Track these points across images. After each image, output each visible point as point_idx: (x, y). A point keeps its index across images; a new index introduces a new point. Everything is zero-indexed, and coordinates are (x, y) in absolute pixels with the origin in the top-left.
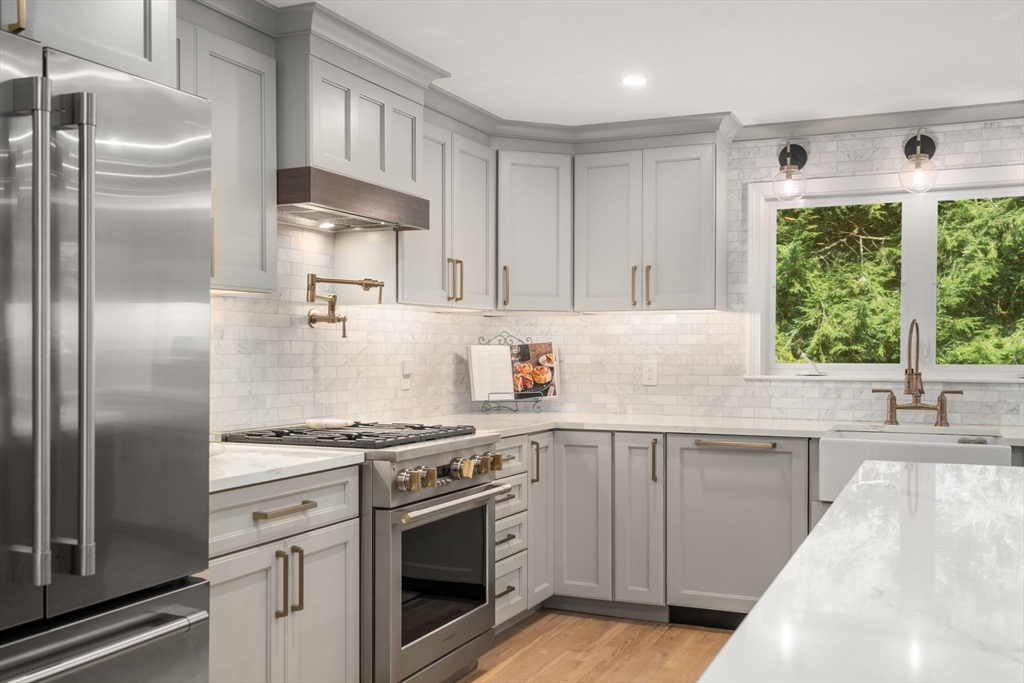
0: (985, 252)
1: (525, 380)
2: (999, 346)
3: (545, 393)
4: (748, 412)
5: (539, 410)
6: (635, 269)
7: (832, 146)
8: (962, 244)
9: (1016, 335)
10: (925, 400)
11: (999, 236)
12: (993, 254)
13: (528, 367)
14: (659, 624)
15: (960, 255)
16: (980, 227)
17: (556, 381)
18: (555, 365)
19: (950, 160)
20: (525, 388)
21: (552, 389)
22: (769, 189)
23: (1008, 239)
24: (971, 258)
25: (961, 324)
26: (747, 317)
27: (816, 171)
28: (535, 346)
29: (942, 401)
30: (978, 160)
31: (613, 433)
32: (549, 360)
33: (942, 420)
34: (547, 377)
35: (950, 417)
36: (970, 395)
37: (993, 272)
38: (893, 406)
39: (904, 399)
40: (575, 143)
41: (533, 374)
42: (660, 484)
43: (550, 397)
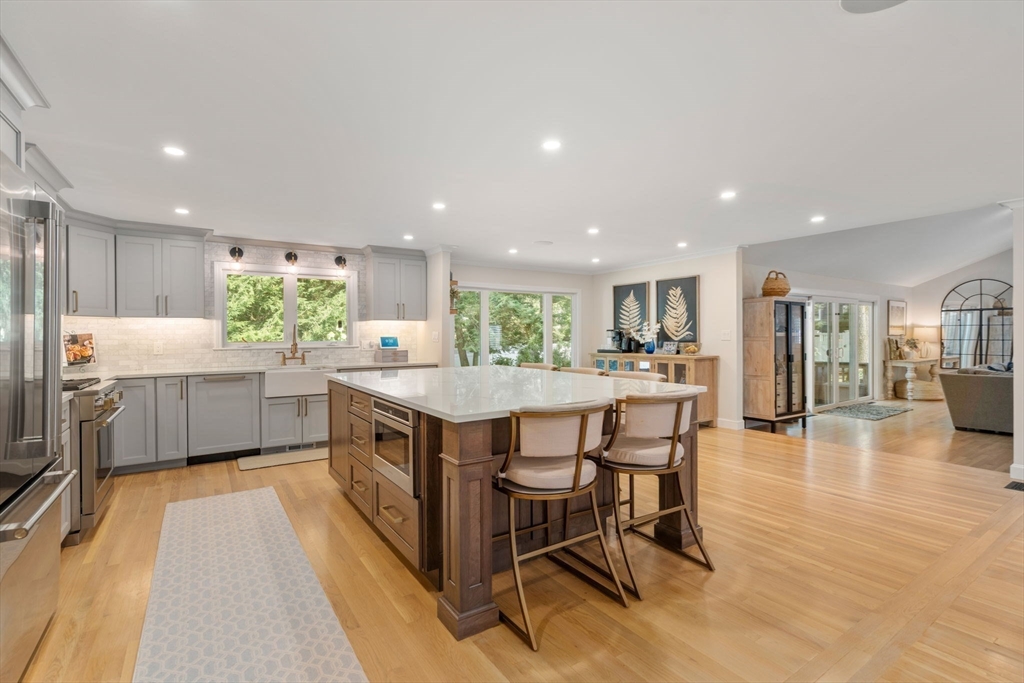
0: (248, 292)
1: (75, 355)
2: (256, 334)
3: (89, 361)
4: (214, 365)
5: (84, 371)
6: (158, 297)
7: (254, 251)
8: (238, 286)
9: (264, 329)
10: (297, 355)
11: (254, 285)
12: (252, 293)
13: (77, 347)
14: (183, 467)
15: (236, 292)
16: (246, 280)
17: (95, 354)
18: (94, 346)
19: (303, 263)
20: (76, 359)
21: (92, 359)
22: (227, 265)
23: (259, 287)
24: (242, 294)
25: (239, 324)
26: (214, 322)
27: (248, 260)
28: (81, 336)
29: (303, 355)
30: (313, 265)
31: (155, 378)
32: (90, 343)
33: (303, 363)
34: (90, 353)
35: (306, 361)
36: (313, 352)
37: (252, 300)
38: (285, 358)
39: (290, 355)
40: (116, 228)
41: (80, 351)
42: (185, 401)
43: (92, 363)
